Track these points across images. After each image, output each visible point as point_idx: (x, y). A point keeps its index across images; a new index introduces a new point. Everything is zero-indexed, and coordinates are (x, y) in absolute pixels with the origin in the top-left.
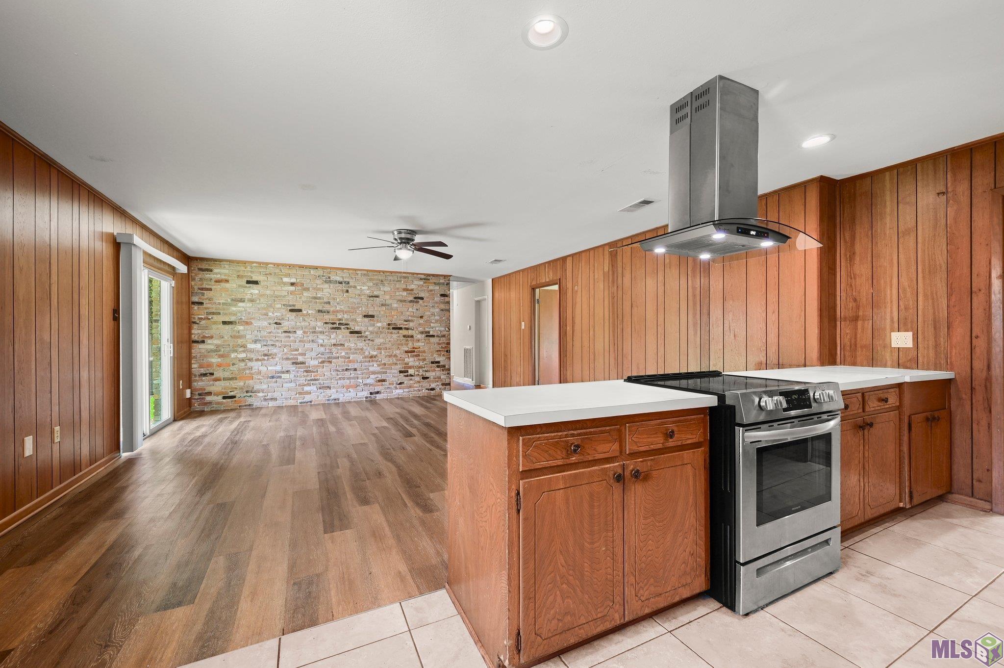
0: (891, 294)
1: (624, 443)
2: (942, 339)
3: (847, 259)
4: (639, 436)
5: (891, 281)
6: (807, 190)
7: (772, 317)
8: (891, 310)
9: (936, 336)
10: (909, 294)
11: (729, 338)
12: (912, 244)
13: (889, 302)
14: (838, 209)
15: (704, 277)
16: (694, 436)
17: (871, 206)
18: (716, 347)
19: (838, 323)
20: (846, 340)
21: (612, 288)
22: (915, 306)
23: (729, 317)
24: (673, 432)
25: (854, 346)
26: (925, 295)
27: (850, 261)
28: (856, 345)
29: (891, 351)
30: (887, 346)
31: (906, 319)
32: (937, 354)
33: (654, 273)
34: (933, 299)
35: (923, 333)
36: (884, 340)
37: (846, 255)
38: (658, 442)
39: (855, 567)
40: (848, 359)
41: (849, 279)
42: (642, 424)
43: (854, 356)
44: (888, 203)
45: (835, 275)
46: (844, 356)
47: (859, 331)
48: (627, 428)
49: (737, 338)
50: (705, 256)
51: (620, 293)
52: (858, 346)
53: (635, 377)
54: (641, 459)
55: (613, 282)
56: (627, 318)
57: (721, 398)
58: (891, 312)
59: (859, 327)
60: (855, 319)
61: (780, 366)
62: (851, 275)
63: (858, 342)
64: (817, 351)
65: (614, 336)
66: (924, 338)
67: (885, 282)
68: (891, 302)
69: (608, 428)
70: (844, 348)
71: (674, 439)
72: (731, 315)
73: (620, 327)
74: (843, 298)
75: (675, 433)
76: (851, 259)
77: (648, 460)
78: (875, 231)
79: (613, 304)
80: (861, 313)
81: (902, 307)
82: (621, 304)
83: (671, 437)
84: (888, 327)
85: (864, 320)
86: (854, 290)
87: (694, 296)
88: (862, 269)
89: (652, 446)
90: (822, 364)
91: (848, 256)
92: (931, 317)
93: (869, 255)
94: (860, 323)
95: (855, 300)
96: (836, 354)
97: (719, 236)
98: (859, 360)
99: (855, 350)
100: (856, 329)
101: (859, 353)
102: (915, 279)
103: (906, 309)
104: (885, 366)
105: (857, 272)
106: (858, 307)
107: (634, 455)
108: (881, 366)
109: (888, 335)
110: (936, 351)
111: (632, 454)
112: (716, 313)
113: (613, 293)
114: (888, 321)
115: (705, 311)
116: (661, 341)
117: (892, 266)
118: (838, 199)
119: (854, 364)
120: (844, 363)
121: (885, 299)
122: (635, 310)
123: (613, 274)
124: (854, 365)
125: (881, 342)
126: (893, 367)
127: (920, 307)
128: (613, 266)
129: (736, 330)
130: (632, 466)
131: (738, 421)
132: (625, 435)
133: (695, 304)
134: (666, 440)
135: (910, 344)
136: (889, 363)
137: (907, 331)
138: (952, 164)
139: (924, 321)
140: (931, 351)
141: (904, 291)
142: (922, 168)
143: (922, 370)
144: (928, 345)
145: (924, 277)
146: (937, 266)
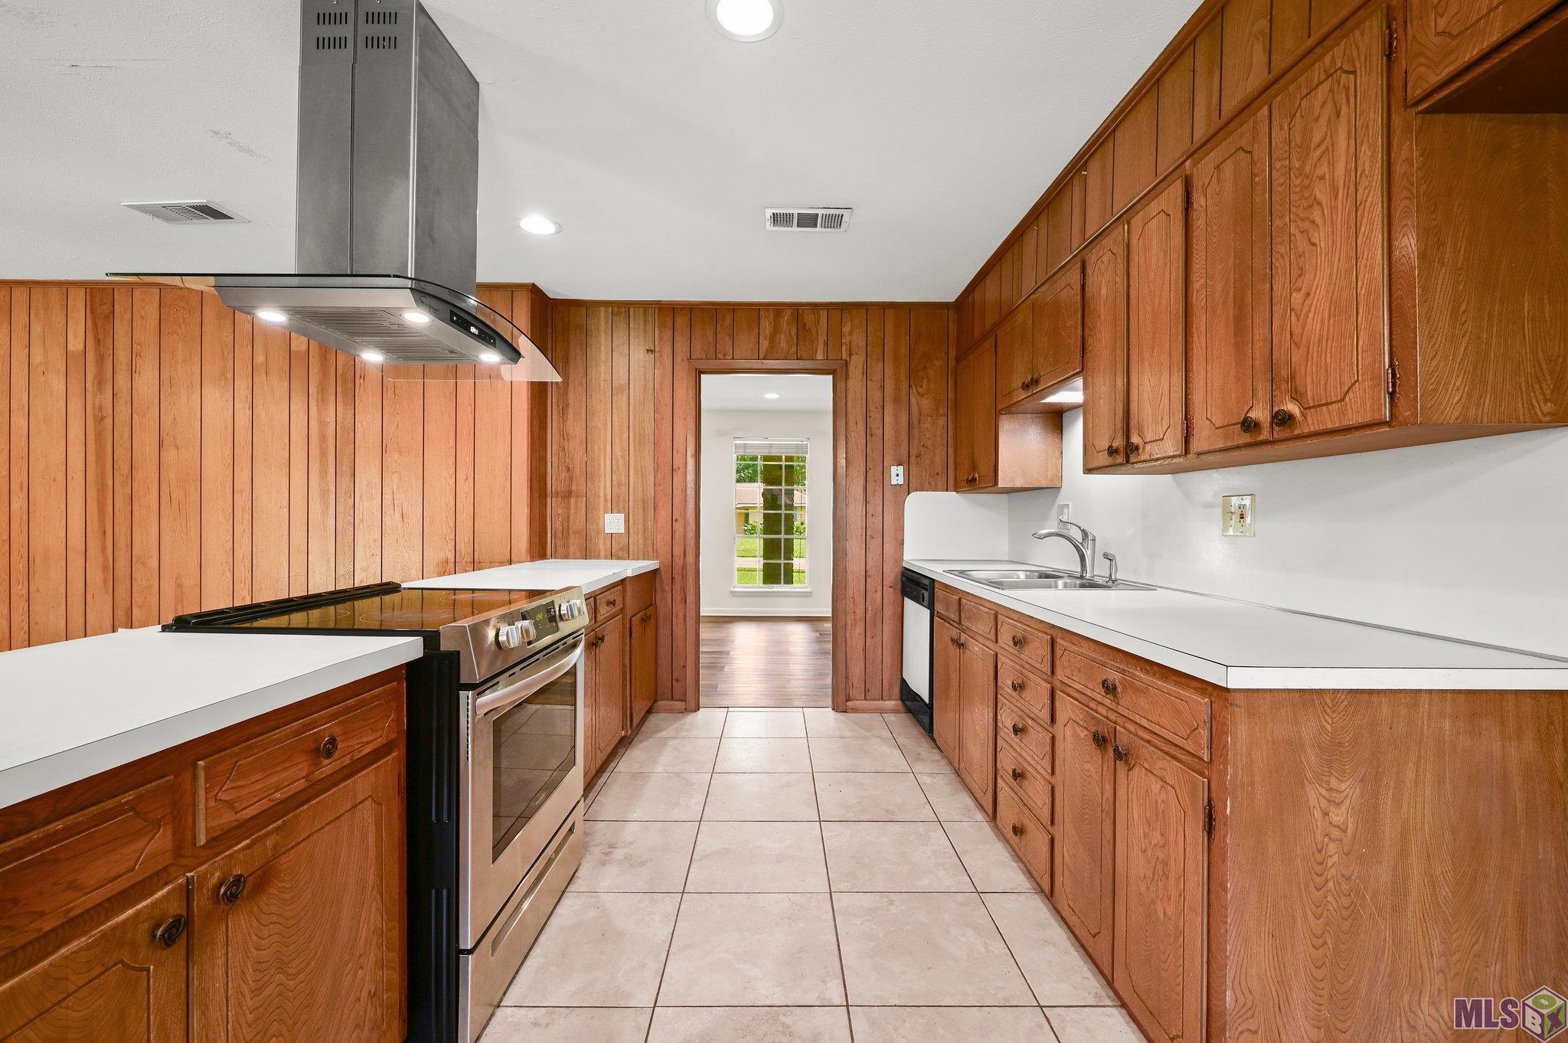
0: (605, 464)
1: (190, 818)
2: (649, 523)
3: (559, 411)
4: (241, 783)
5: (605, 449)
6: (515, 298)
7: (465, 488)
8: (605, 486)
9: (645, 519)
10: (621, 467)
11: (392, 520)
12: (624, 404)
13: (603, 474)
14: (549, 340)
15: (345, 405)
16: (380, 732)
17: (585, 346)
18: (367, 537)
19: (549, 499)
20: (558, 525)
21: (94, 395)
22: (627, 481)
23: (393, 482)
24: (333, 741)
25: (566, 532)
26: (636, 470)
27: (563, 413)
28: (568, 531)
29: (604, 537)
30: (600, 531)
31: (618, 497)
32: (645, 540)
33: (226, 378)
34: (642, 474)
35: (634, 515)
36: (598, 524)
37: (558, 406)
38: (294, 775)
39: (596, 846)
40: (560, 550)
41: (562, 439)
42: (249, 747)
43: (566, 546)
44: (603, 348)
45: (545, 430)
46: (556, 544)
47: (572, 511)
48: (202, 775)
49: (406, 520)
50: (372, 357)
51: (123, 411)
52: (571, 531)
53: (196, 616)
54: (247, 841)
55: (100, 382)
56: (146, 471)
57: (431, 639)
58: (605, 488)
59: (572, 505)
60: (568, 494)
61: (475, 565)
62: (563, 435)
63: (570, 527)
64: (525, 540)
65: (102, 512)
66: (635, 520)
67: (599, 449)
68: (605, 475)
69: (128, 797)
70: (555, 535)
71: (336, 755)
72: (395, 478)
73: (122, 492)
74: (555, 465)
75: (338, 739)
76: (564, 412)
77: (267, 835)
78: (590, 381)
79: (99, 435)
80: (574, 488)
81: (615, 482)
82: (127, 435)
83: (329, 754)
84: (602, 507)
85: (577, 497)
86: (567, 455)
87: (323, 438)
88: (575, 428)
89: (278, 795)
90: (533, 559)
91: (561, 408)
92: (640, 497)
93: (584, 411)
94: (573, 500)
95: (568, 469)
96: (546, 542)
97: (418, 318)
98: (572, 550)
99: (568, 537)
100: (569, 508)
101: (572, 540)
102: (627, 449)
103: (619, 484)
104: (598, 557)
105: (571, 431)
106: (571, 479)
107: (220, 840)
108: (595, 558)
109: (601, 516)
110: (645, 537)
111: (215, 839)
112: (367, 475)
113: (100, 408)
114: (602, 499)
115: (345, 468)
116: (242, 527)
117: (606, 430)
118: (550, 327)
119: (566, 556)
120: (554, 556)
121: (599, 468)
122: (170, 456)
123: (100, 360)
124: (567, 558)
125: (594, 527)
126: (606, 558)
127: (631, 484)
128: (98, 341)
129: (405, 507)
130: (217, 874)
131: (464, 679)
132: (194, 794)
133: (323, 454)
134: (316, 765)
135: (622, 530)
136: (602, 553)
137: (619, 512)
138: (659, 319)
139: (635, 501)
140: (641, 536)
141: (617, 462)
142: (635, 315)
143: (633, 559)
144: (638, 529)
145: (634, 447)
146: (646, 437)
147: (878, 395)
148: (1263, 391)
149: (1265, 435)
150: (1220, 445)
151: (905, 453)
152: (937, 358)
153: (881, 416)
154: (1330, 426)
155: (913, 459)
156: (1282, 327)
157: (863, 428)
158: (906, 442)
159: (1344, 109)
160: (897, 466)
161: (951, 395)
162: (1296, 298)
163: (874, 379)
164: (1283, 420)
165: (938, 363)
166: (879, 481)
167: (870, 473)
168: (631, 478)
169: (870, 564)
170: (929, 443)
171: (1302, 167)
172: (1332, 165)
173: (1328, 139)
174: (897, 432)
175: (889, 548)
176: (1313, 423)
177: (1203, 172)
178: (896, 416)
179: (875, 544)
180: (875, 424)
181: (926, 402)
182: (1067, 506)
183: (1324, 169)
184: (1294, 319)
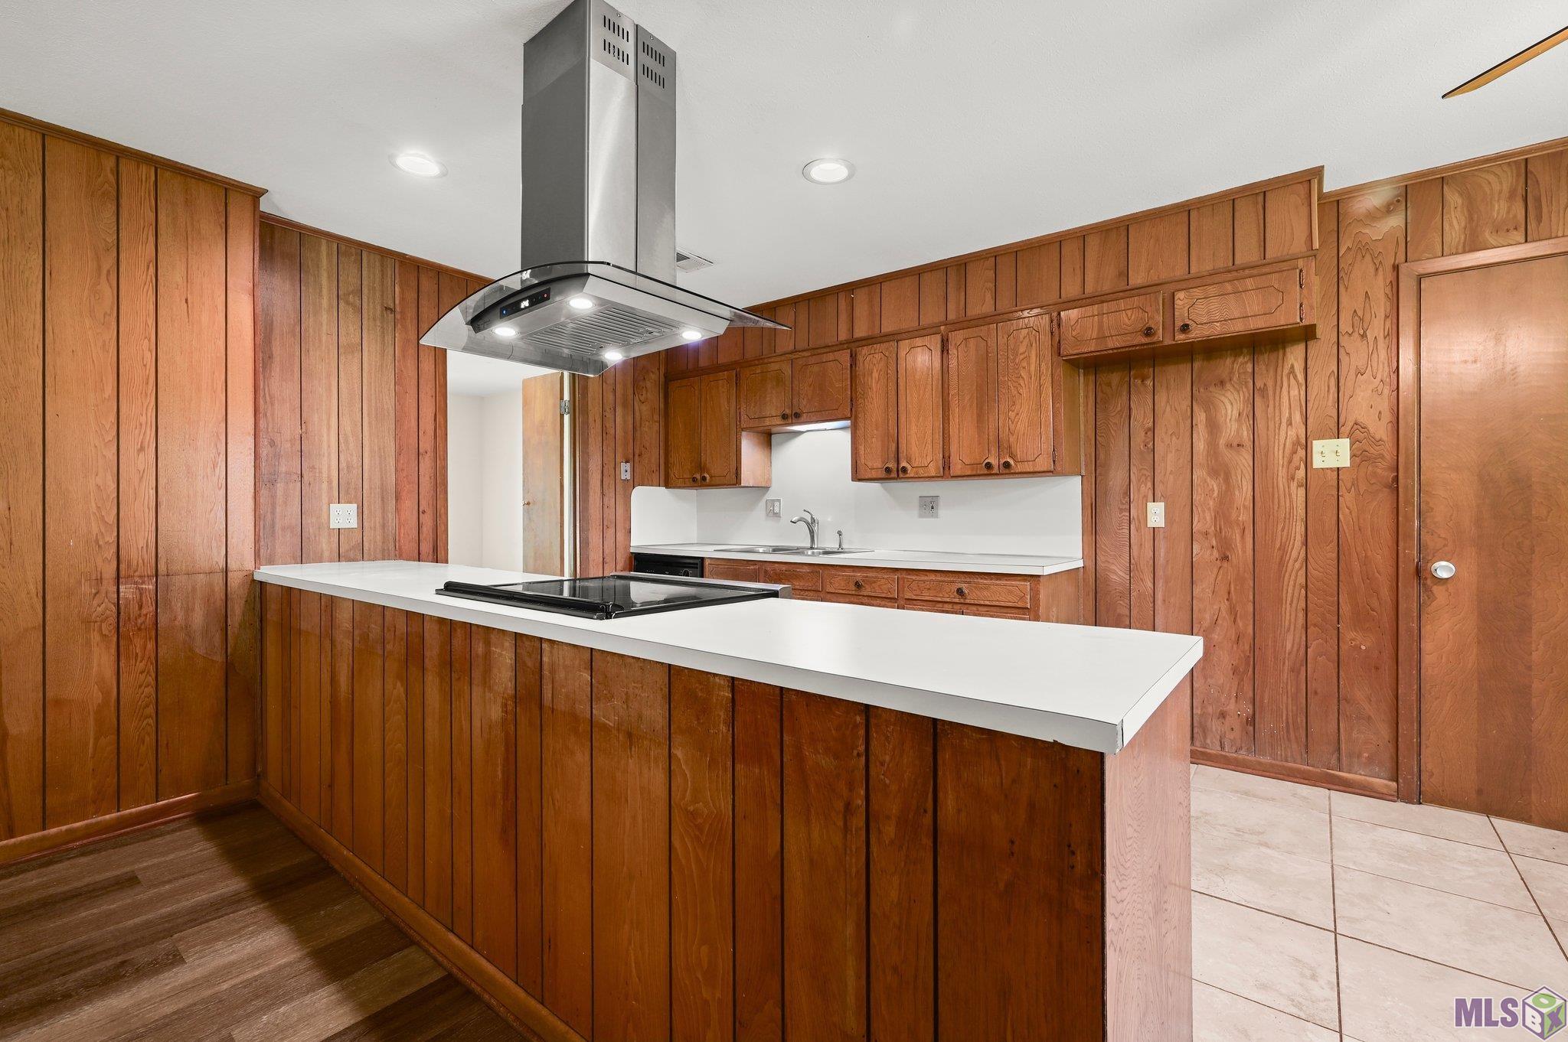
0: (329, 441)
2: (390, 516)
6: (230, 200)
8: (329, 468)
9: (384, 511)
10: (352, 445)
12: (356, 368)
13: (326, 454)
22: (360, 464)
25: (271, 528)
26: (372, 451)
28: (274, 526)
29: (329, 535)
30: (322, 526)
31: (348, 483)
32: (384, 536)
34: (380, 457)
35: (369, 506)
36: (319, 517)
43: (271, 546)
44: (325, 292)
47: (280, 500)
52: (278, 527)
58: (329, 471)
59: (280, 493)
60: (273, 479)
63: (277, 520)
66: (371, 512)
67: (320, 421)
68: (329, 454)
76: (265, 366)
80: (281, 470)
81: (343, 465)
84: (324, 496)
85: (287, 482)
86: (271, 425)
88: (287, 392)
92: (378, 483)
93: (297, 368)
94: (280, 487)
95: (273, 447)
98: (278, 550)
99: (273, 534)
100: (274, 496)
101: (280, 537)
102: (359, 425)
103: (349, 468)
104: (320, 560)
106: (277, 460)
108: (313, 560)
109: (325, 507)
110: (384, 533)
114: (325, 484)
117: (329, 398)
121: (320, 448)
125: (314, 520)
126: (331, 560)
127: (366, 467)
135: (354, 523)
136: (326, 554)
137: (351, 503)
138: (400, 275)
139: (371, 488)
140: (379, 531)
141: (346, 441)
142: (369, 262)
143: (369, 560)
144: (375, 523)
145: (370, 423)
146: (386, 412)
147: (611, 397)
148: (994, 451)
149: (995, 471)
150: (969, 473)
151: (631, 451)
152: (652, 372)
153: (613, 416)
154: (1028, 470)
155: (637, 457)
156: (1004, 426)
157: (600, 426)
158: (631, 441)
159: (1034, 345)
160: (626, 462)
161: (662, 406)
162: (1012, 414)
163: (608, 382)
164: (1007, 465)
165: (653, 376)
166: (612, 477)
167: (606, 467)
168: (366, 461)
169: (607, 551)
170: (648, 445)
171: (1014, 359)
172: (1029, 364)
173: (1027, 353)
174: (625, 432)
175: (620, 536)
176: (1020, 468)
177: (956, 337)
178: (624, 416)
179: (610, 533)
180: (609, 424)
181: (645, 408)
182: (779, 501)
183: (1025, 364)
184: (1010, 422)
